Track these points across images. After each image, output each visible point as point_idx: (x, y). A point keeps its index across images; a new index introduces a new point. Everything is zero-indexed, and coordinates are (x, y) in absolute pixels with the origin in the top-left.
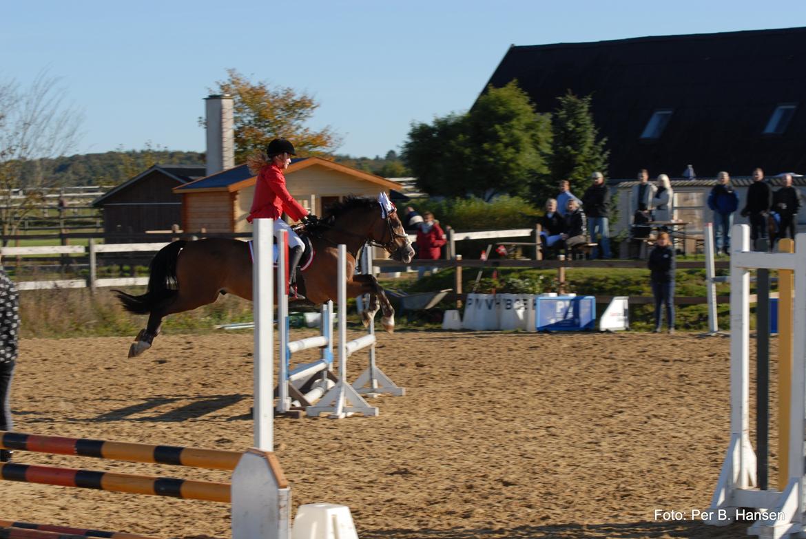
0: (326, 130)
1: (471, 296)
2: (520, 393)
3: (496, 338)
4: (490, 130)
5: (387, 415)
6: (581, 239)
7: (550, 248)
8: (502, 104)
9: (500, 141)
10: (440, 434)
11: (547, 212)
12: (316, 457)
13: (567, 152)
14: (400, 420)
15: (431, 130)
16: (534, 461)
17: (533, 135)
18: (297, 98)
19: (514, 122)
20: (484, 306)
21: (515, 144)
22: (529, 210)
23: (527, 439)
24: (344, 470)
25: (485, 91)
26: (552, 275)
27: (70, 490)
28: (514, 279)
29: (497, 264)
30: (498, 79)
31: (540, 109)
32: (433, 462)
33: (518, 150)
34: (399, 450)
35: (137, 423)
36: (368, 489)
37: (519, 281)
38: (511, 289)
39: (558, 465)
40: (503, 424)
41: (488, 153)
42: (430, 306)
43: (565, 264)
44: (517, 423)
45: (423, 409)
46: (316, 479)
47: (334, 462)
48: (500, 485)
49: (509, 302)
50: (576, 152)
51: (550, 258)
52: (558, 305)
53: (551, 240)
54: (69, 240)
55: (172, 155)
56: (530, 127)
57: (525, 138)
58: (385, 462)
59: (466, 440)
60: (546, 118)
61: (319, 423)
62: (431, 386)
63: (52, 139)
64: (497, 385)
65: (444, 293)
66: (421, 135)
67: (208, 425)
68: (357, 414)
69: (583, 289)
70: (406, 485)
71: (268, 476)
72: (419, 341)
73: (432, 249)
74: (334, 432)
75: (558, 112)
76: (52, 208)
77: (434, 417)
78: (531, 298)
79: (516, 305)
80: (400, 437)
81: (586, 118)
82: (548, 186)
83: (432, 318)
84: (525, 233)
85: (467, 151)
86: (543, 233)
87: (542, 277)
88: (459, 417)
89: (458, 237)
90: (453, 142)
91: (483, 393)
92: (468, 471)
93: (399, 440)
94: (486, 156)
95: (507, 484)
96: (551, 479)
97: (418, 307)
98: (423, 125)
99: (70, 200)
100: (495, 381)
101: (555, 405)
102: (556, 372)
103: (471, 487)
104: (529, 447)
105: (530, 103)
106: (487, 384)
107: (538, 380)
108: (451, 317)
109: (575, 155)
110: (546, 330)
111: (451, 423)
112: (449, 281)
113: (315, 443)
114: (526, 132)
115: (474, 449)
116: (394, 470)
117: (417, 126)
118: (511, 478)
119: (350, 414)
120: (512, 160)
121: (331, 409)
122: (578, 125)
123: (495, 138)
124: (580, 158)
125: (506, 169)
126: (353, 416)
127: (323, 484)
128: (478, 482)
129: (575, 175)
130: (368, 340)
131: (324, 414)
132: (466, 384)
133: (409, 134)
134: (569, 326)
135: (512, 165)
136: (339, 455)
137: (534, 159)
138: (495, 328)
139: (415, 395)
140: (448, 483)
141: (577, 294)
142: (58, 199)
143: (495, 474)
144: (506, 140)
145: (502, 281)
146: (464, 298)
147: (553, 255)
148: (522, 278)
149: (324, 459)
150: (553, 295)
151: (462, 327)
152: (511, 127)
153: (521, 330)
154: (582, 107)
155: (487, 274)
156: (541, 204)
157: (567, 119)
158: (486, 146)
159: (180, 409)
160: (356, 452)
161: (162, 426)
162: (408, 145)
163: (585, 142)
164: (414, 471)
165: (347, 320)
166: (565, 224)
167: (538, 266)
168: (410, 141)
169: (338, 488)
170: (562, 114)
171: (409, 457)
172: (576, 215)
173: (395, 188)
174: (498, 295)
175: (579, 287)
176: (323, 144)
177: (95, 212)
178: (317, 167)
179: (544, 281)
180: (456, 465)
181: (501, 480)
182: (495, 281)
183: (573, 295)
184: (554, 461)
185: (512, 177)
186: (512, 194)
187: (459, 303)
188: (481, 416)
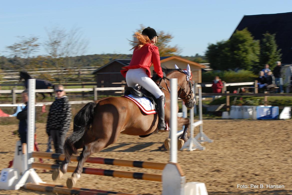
0: (176, 46)
1: (233, 106)
2: (255, 142)
3: (242, 121)
4: (237, 46)
5: (208, 150)
6: (272, 86)
7: (261, 89)
8: (242, 36)
9: (240, 50)
10: (228, 157)
11: (260, 76)
12: (184, 165)
13: (266, 54)
14: (213, 152)
15: (215, 46)
16: (265, 167)
17: (253, 48)
18: (165, 34)
19: (245, 43)
20: (237, 110)
21: (246, 51)
22: (252, 75)
23: (260, 159)
24: (196, 170)
25: (235, 32)
26: (262, 99)
27: (98, 176)
28: (248, 100)
29: (242, 95)
30: (240, 27)
31: (255, 39)
32: (227, 167)
33: (247, 53)
34: (214, 163)
35: (118, 152)
36: (206, 177)
37: (250, 101)
38: (247, 104)
39: (273, 168)
40: (251, 153)
41: (236, 54)
42: (217, 110)
43: (267, 95)
44: (256, 153)
45: (221, 148)
46: (186, 173)
47: (192, 167)
48: (253, 176)
49: (246, 109)
50: (270, 54)
51: (261, 93)
52: (264, 110)
53: (262, 86)
54: (85, 86)
55: (118, 55)
56: (251, 45)
57: (250, 49)
58: (211, 167)
59: (238, 159)
60: (257, 42)
61: (183, 153)
62: (222, 139)
63: (78, 50)
64: (246, 139)
65: (222, 105)
66: (212, 48)
67: (143, 153)
68: (197, 149)
69: (274, 104)
70: (220, 175)
71: (177, 172)
72: (214, 122)
73: (217, 89)
74: (190, 156)
75: (262, 39)
76: (76, 74)
77: (225, 151)
78: (254, 107)
79: (249, 110)
80: (214, 158)
81: (273, 41)
82: (260, 66)
83: (218, 115)
84: (251, 83)
85: (229, 54)
86: (258, 84)
87: (259, 100)
88: (235, 151)
89: (227, 85)
90: (223, 51)
91: (241, 142)
92: (241, 170)
93: (213, 159)
94: (235, 56)
95: (256, 175)
96: (272, 173)
97: (213, 110)
98: (213, 44)
99: (82, 72)
100: (244, 137)
101: (268, 146)
102: (267, 134)
103: (243, 176)
104: (262, 162)
105: (252, 36)
106: (243, 139)
107: (260, 137)
108: (225, 114)
109: (269, 55)
110: (260, 119)
111: (231, 153)
112: (224, 101)
113: (184, 160)
114: (250, 47)
115: (241, 162)
116: (214, 170)
117: (210, 44)
118: (257, 173)
119: (195, 149)
120: (245, 57)
121: (187, 147)
122: (271, 44)
123: (239, 49)
124: (271, 56)
125: (243, 60)
126: (196, 150)
127: (189, 175)
128: (245, 174)
129: (269, 62)
130: (200, 123)
131: (185, 149)
132: (234, 138)
133: (208, 48)
134: (268, 118)
135: (245, 59)
136: (193, 164)
137: (253, 57)
138: (241, 118)
139: (217, 143)
140: (234, 175)
141: (272, 106)
142: (78, 71)
143: (251, 171)
144: (243, 50)
145: (244, 101)
146: (229, 107)
147: (262, 92)
148: (251, 100)
149: (188, 166)
150: (262, 106)
151: (229, 118)
152: (244, 45)
153: (251, 119)
154: (272, 38)
155: (238, 98)
156: (257, 73)
157: (266, 42)
158: (235, 52)
159: (132, 147)
160: (199, 163)
161: (127, 154)
162: (207, 52)
163: (273, 50)
164: (221, 170)
165: (187, 115)
166: (267, 80)
167: (256, 95)
168: (208, 50)
169: (194, 176)
170: (265, 40)
171: (218, 165)
172: (270, 77)
173: (202, 67)
174: (243, 106)
175: (272, 103)
176: (175, 51)
177: (93, 76)
178: (174, 59)
179: (260, 101)
180: (237, 168)
181: (253, 174)
182: (241, 101)
183: (270, 106)
184: (272, 167)
185: (245, 64)
186: (246, 69)
187: (228, 109)
188: (242, 150)
